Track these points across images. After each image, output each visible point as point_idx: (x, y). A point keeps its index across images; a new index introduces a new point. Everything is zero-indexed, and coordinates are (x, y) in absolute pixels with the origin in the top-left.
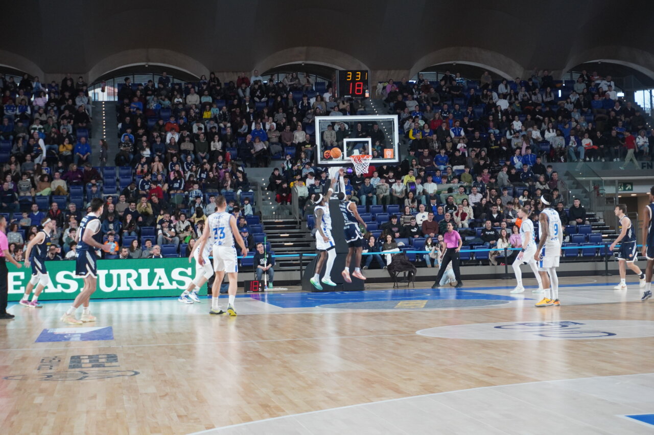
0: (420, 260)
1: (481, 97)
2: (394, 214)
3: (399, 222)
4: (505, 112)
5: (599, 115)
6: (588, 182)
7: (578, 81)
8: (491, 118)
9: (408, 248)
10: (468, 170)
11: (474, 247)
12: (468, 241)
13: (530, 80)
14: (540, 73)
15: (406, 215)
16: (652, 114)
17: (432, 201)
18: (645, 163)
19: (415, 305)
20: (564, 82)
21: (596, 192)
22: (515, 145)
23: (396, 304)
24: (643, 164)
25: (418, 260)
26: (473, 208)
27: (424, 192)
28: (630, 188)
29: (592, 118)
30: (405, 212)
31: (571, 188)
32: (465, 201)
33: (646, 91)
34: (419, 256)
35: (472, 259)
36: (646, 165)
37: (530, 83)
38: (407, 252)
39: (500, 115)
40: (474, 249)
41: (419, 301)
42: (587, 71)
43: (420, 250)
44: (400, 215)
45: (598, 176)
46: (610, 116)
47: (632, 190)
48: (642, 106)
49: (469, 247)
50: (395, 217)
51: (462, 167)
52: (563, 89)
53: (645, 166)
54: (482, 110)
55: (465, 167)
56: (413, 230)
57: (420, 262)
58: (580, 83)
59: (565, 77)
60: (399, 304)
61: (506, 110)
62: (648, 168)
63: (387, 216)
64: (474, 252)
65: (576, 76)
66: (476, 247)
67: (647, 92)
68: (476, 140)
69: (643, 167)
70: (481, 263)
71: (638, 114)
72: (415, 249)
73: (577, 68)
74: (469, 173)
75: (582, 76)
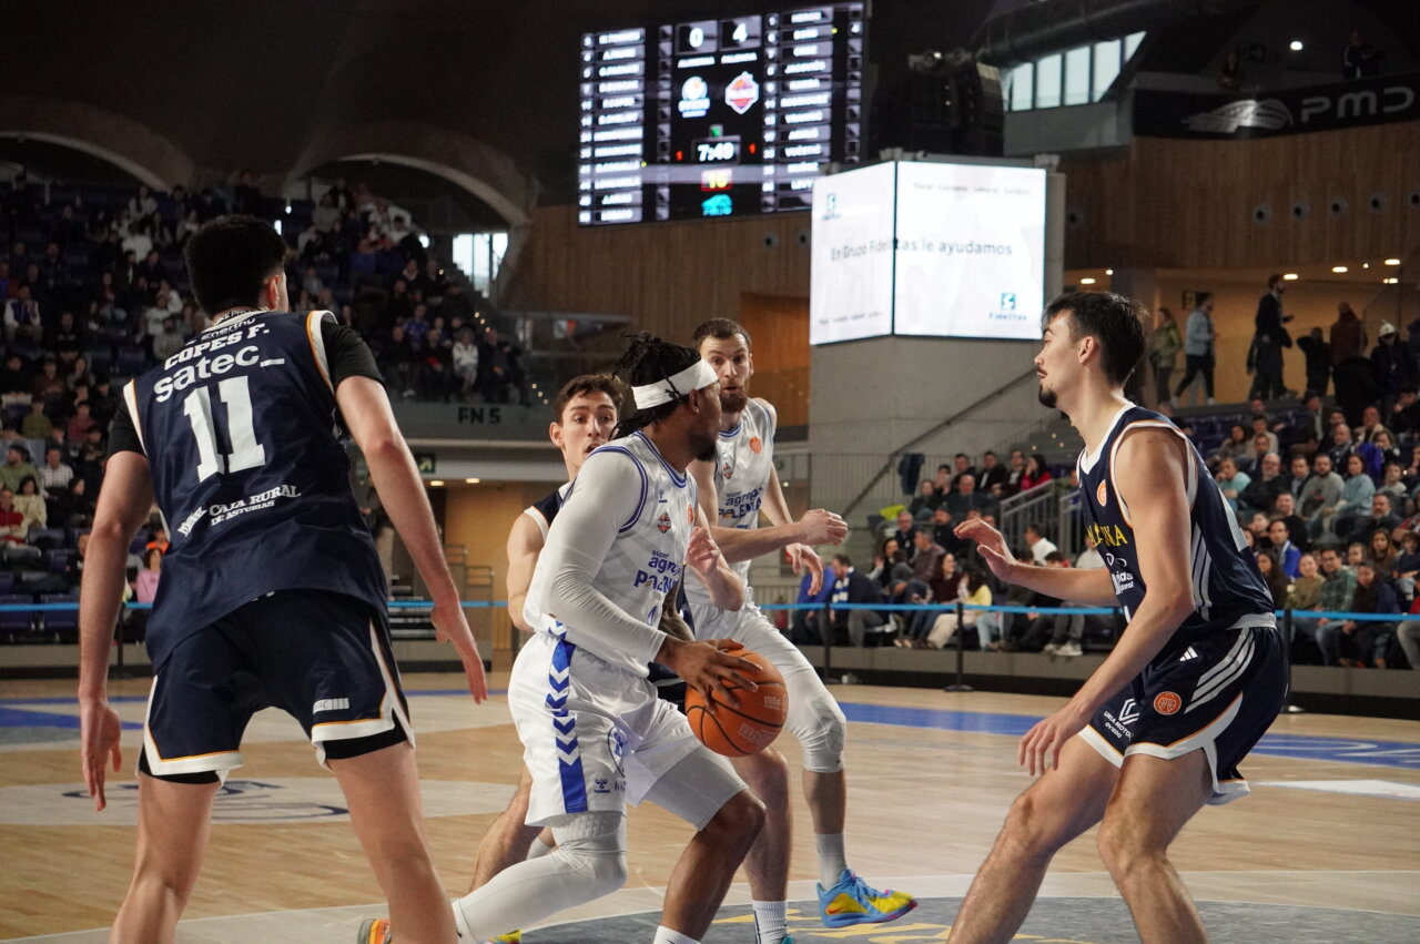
1: (87, 226)
4: (142, 268)
5: (365, 289)
7: (322, 203)
8: (107, 279)
10: (40, 407)
11: (42, 597)
12: (29, 583)
13: (207, 191)
14: (232, 179)
16: (491, 292)
18: (466, 409)
20: (288, 200)
22: (161, 350)
24: (461, 410)
26: (47, 501)
28: (430, 467)
29: (351, 294)
33: (478, 237)
35: (37, 626)
36: (469, 413)
37: (208, 200)
39: (131, 273)
40: (43, 602)
42: (348, 180)
46: (392, 291)
47: (433, 470)
48: (467, 271)
49: (32, 599)
51: (25, 399)
52: (285, 219)
53: (466, 417)
54: (85, 260)
55: (33, 400)
58: (328, 207)
59: (293, 191)
61: (144, 263)
62: (472, 421)
64: (41, 612)
65: (320, 190)
66: (46, 597)
67: (481, 240)
68: (64, 333)
69: (461, 418)
70: (57, 637)
71: (455, 291)
73: (322, 171)
74: (44, 412)
75: (334, 193)
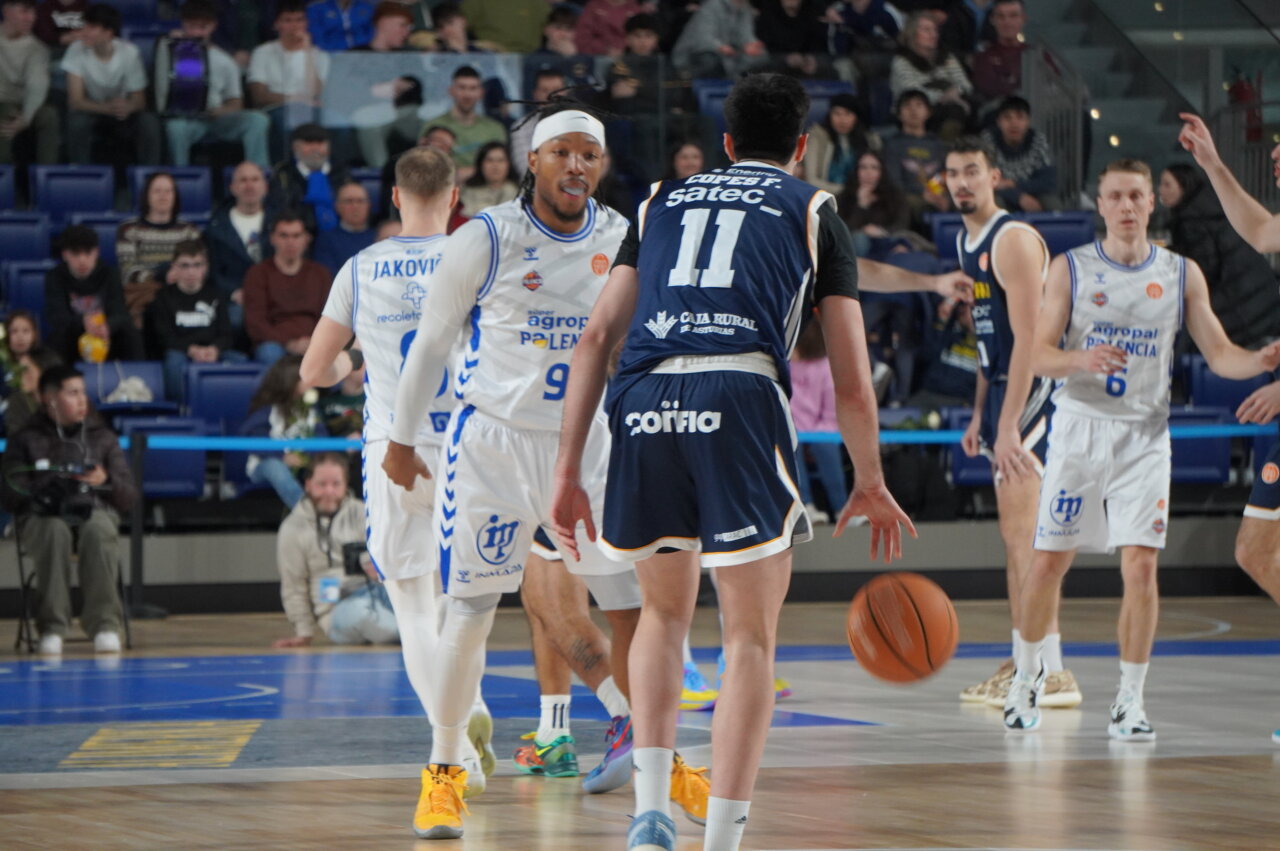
0: (228, 491)
2: (77, 218)
3: (109, 265)
6: (1196, 58)
9: (161, 421)
15: (145, 224)
17: (302, 149)
19: (183, 746)
21: (1243, 117)
23: (74, 745)
25: (216, 493)
27: (252, 95)
30: (144, 208)
31: (1100, 94)
32: (497, 154)
34: (222, 465)
38: (156, 442)
41: (209, 726)
43: (231, 432)
44: (111, 230)
45: (1260, 24)
50: (83, 240)
56: (185, 319)
57: (229, 502)
60: (91, 743)
63: (40, 229)
72: (200, 424)
